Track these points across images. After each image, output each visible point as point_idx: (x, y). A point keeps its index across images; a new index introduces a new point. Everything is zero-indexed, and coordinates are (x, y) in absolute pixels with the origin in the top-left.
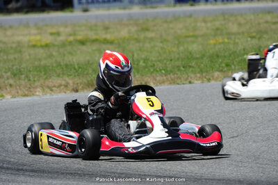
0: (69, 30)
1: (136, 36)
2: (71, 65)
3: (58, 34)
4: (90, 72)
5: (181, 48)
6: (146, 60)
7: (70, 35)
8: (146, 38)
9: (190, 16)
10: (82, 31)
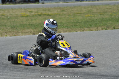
0: (36, 10)
1: (59, 13)
3: (32, 12)
4: (40, 27)
5: (75, 18)
7: (36, 12)
8: (63, 14)
9: (80, 6)
10: (41, 11)
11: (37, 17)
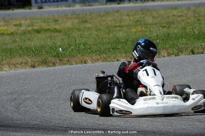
0: (28, 22)
1: (78, 27)
2: (30, 48)
3: (20, 25)
4: (44, 53)
5: (111, 35)
6: (85, 44)
7: (29, 26)
8: (85, 28)
9: (118, 11)
10: (38, 23)
11: (33, 36)
